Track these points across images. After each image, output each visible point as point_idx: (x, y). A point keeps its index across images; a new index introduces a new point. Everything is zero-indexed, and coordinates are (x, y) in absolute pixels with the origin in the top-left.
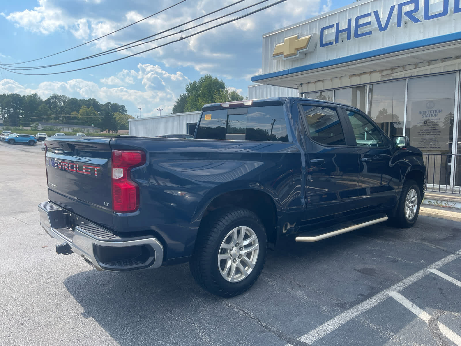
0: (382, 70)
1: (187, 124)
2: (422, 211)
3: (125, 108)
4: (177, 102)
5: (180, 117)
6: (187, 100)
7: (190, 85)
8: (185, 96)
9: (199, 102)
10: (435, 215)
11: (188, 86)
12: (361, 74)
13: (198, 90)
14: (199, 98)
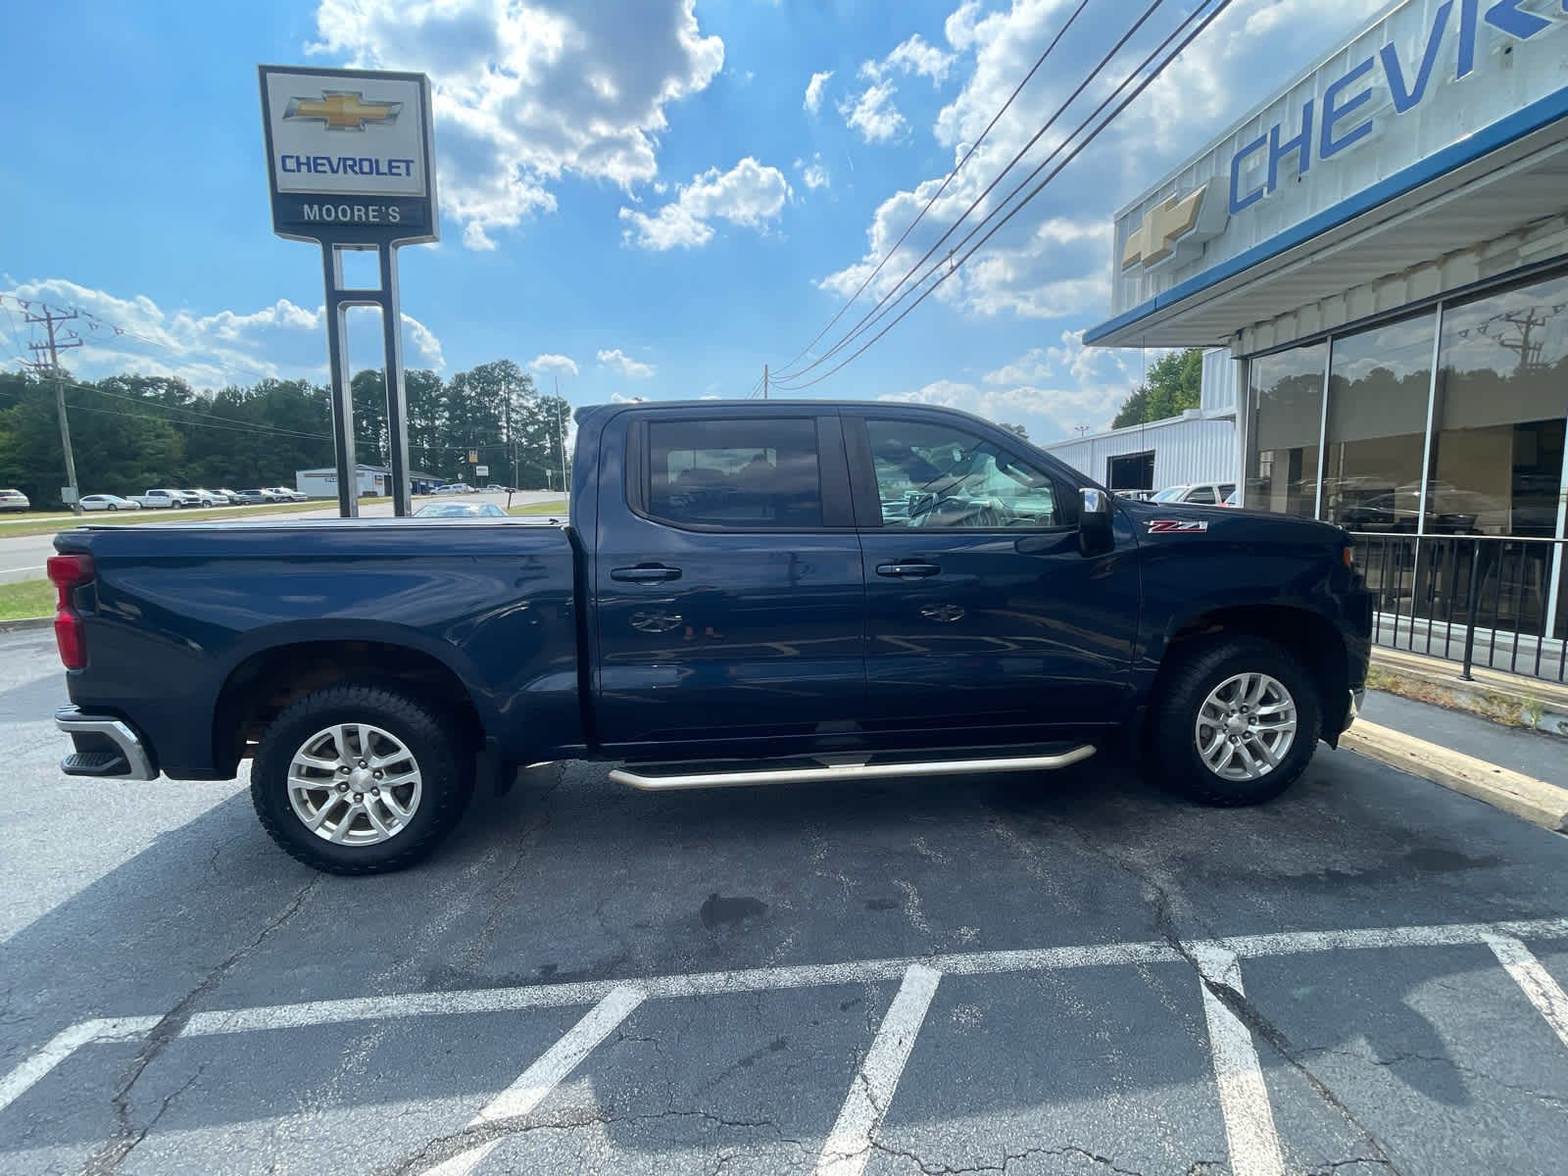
0: (1488, 243)
1: (1109, 458)
2: (1412, 755)
3: (1023, 431)
4: (1124, 408)
5: (1093, 444)
6: (1148, 399)
7: (1159, 363)
8: (1143, 392)
9: (1177, 402)
10: (1454, 780)
11: (1153, 366)
12: (1415, 268)
13: (1177, 374)
14: (1178, 393)
